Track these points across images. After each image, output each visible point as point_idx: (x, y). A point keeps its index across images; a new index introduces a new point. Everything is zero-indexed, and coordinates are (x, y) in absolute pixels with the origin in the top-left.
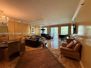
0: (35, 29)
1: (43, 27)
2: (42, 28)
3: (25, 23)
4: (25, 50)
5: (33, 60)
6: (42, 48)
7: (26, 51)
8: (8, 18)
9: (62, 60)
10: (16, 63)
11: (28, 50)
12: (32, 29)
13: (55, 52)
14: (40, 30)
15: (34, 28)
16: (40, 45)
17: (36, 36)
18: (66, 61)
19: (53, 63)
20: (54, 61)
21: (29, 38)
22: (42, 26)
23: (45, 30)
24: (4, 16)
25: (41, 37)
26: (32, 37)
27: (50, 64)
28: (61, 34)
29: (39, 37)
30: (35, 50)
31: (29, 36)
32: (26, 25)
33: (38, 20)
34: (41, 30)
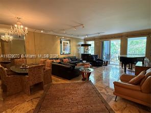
0: (69, 45)
1: (86, 40)
2: (83, 43)
3: (51, 33)
4: (52, 82)
5: (64, 98)
6: (80, 81)
7: (53, 84)
8: (26, 28)
9: (116, 105)
10: (39, 99)
11: (56, 83)
12: (64, 45)
13: (106, 90)
14: (79, 45)
15: (68, 42)
16: (78, 76)
17: (71, 59)
18: (124, 108)
19: (97, 106)
20: (99, 104)
21: (59, 61)
22: (83, 38)
23: (90, 45)
24: (22, 27)
25: (81, 61)
26: (63, 61)
27: (91, 108)
28: (128, 56)
29: (77, 60)
30: (68, 83)
31: (58, 59)
32: (53, 38)
33: (74, 27)
34: (82, 45)
